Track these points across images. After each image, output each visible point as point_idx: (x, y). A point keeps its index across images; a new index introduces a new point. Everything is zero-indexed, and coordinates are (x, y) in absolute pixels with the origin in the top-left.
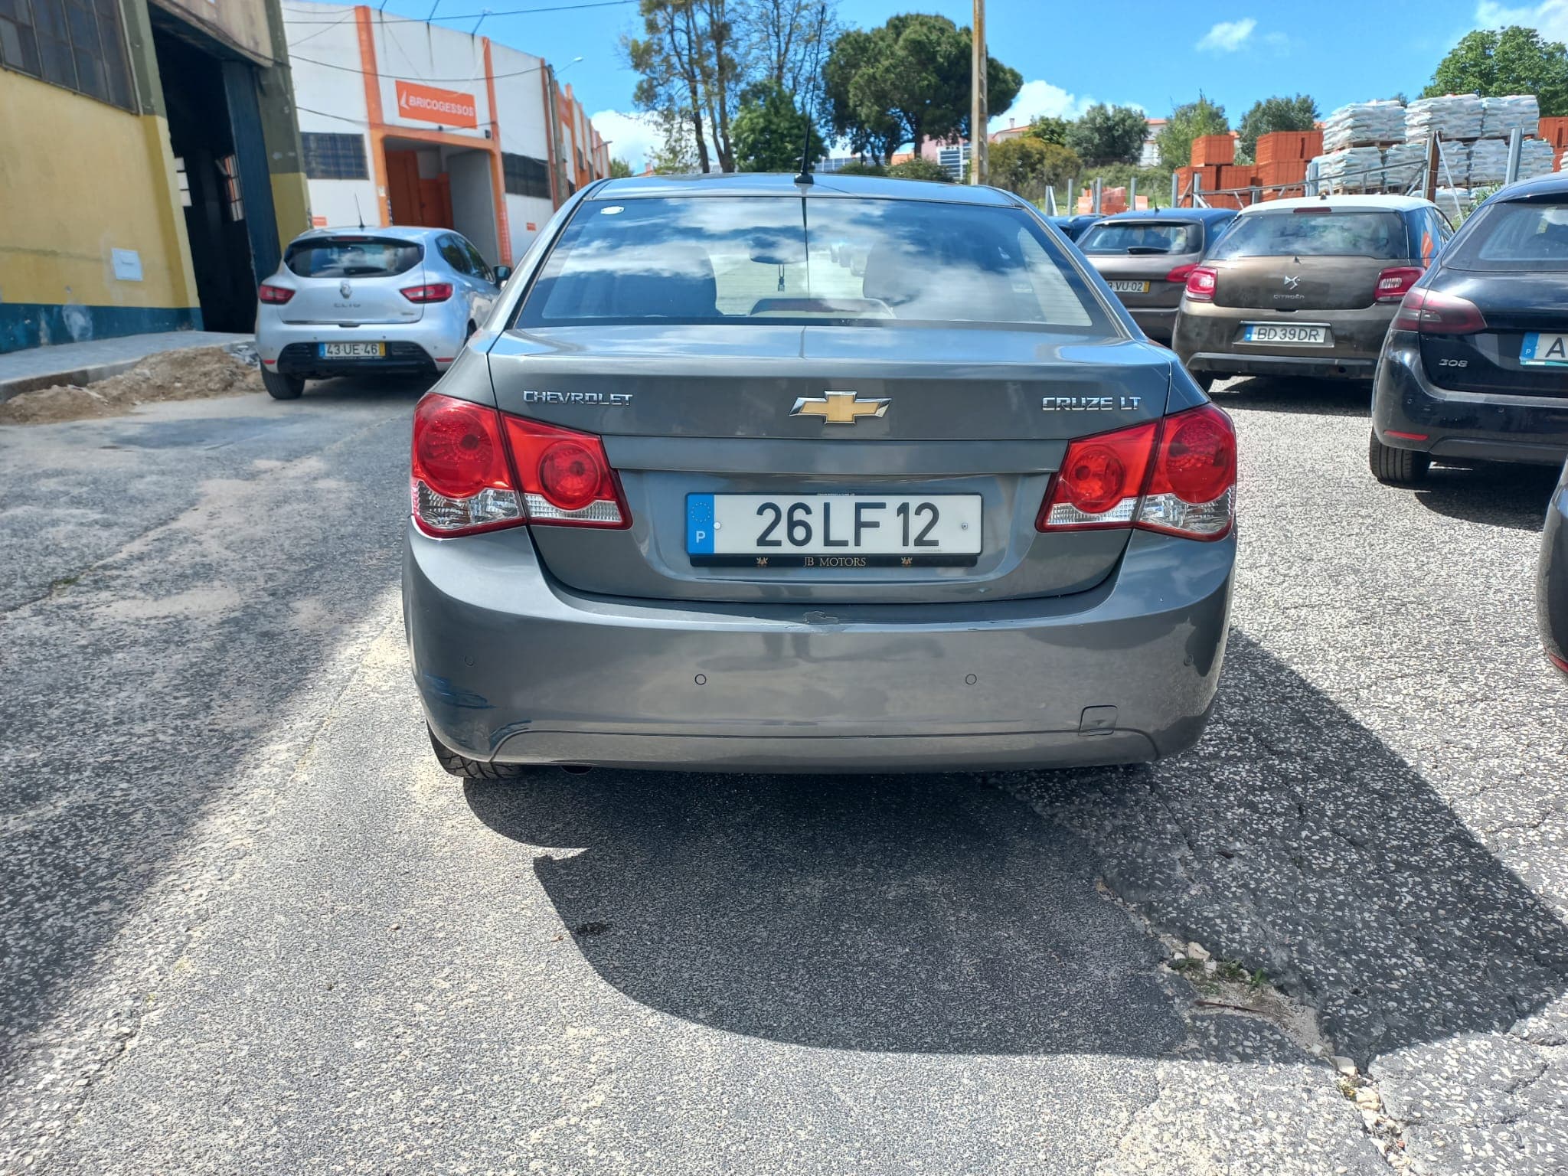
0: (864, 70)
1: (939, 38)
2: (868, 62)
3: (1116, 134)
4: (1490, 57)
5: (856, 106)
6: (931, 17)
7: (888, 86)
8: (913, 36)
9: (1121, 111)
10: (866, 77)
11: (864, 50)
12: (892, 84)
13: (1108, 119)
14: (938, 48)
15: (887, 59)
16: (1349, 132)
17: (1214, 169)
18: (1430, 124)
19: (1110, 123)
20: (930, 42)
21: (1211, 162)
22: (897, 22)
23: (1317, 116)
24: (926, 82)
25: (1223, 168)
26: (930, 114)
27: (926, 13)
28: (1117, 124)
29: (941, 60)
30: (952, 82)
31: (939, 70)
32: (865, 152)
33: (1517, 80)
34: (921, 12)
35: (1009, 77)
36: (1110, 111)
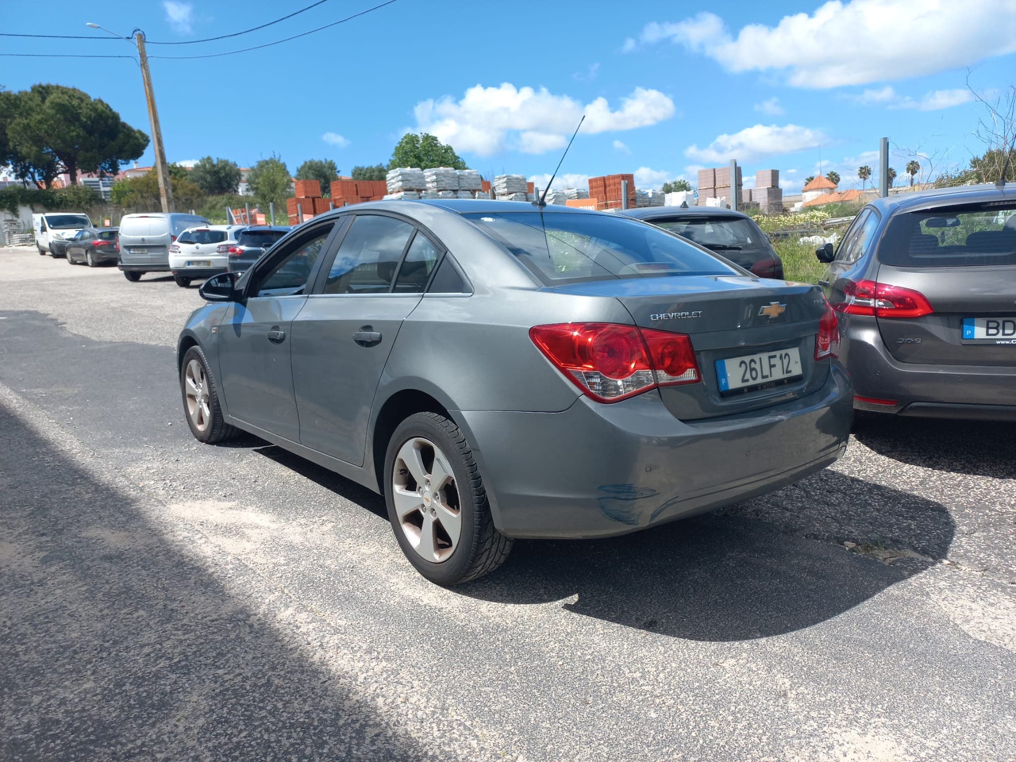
0: (18, 120)
1: (79, 104)
2: (21, 115)
3: (221, 176)
4: (418, 148)
5: (15, 146)
6: (69, 89)
7: (42, 134)
8: (58, 100)
9: (222, 162)
10: (22, 125)
11: (16, 106)
12: (46, 132)
13: (214, 166)
14: (80, 111)
15: (38, 114)
16: (400, 183)
17: (311, 200)
18: (436, 181)
19: (216, 169)
20: (73, 106)
21: (308, 195)
22: (40, 89)
23: (339, 172)
24: (75, 133)
25: (316, 199)
26: (81, 156)
27: (65, 85)
28: (220, 169)
29: (85, 120)
30: (96, 135)
31: (84, 126)
32: (27, 179)
33: (433, 161)
34: (60, 84)
35: (137, 135)
36: (215, 162)
